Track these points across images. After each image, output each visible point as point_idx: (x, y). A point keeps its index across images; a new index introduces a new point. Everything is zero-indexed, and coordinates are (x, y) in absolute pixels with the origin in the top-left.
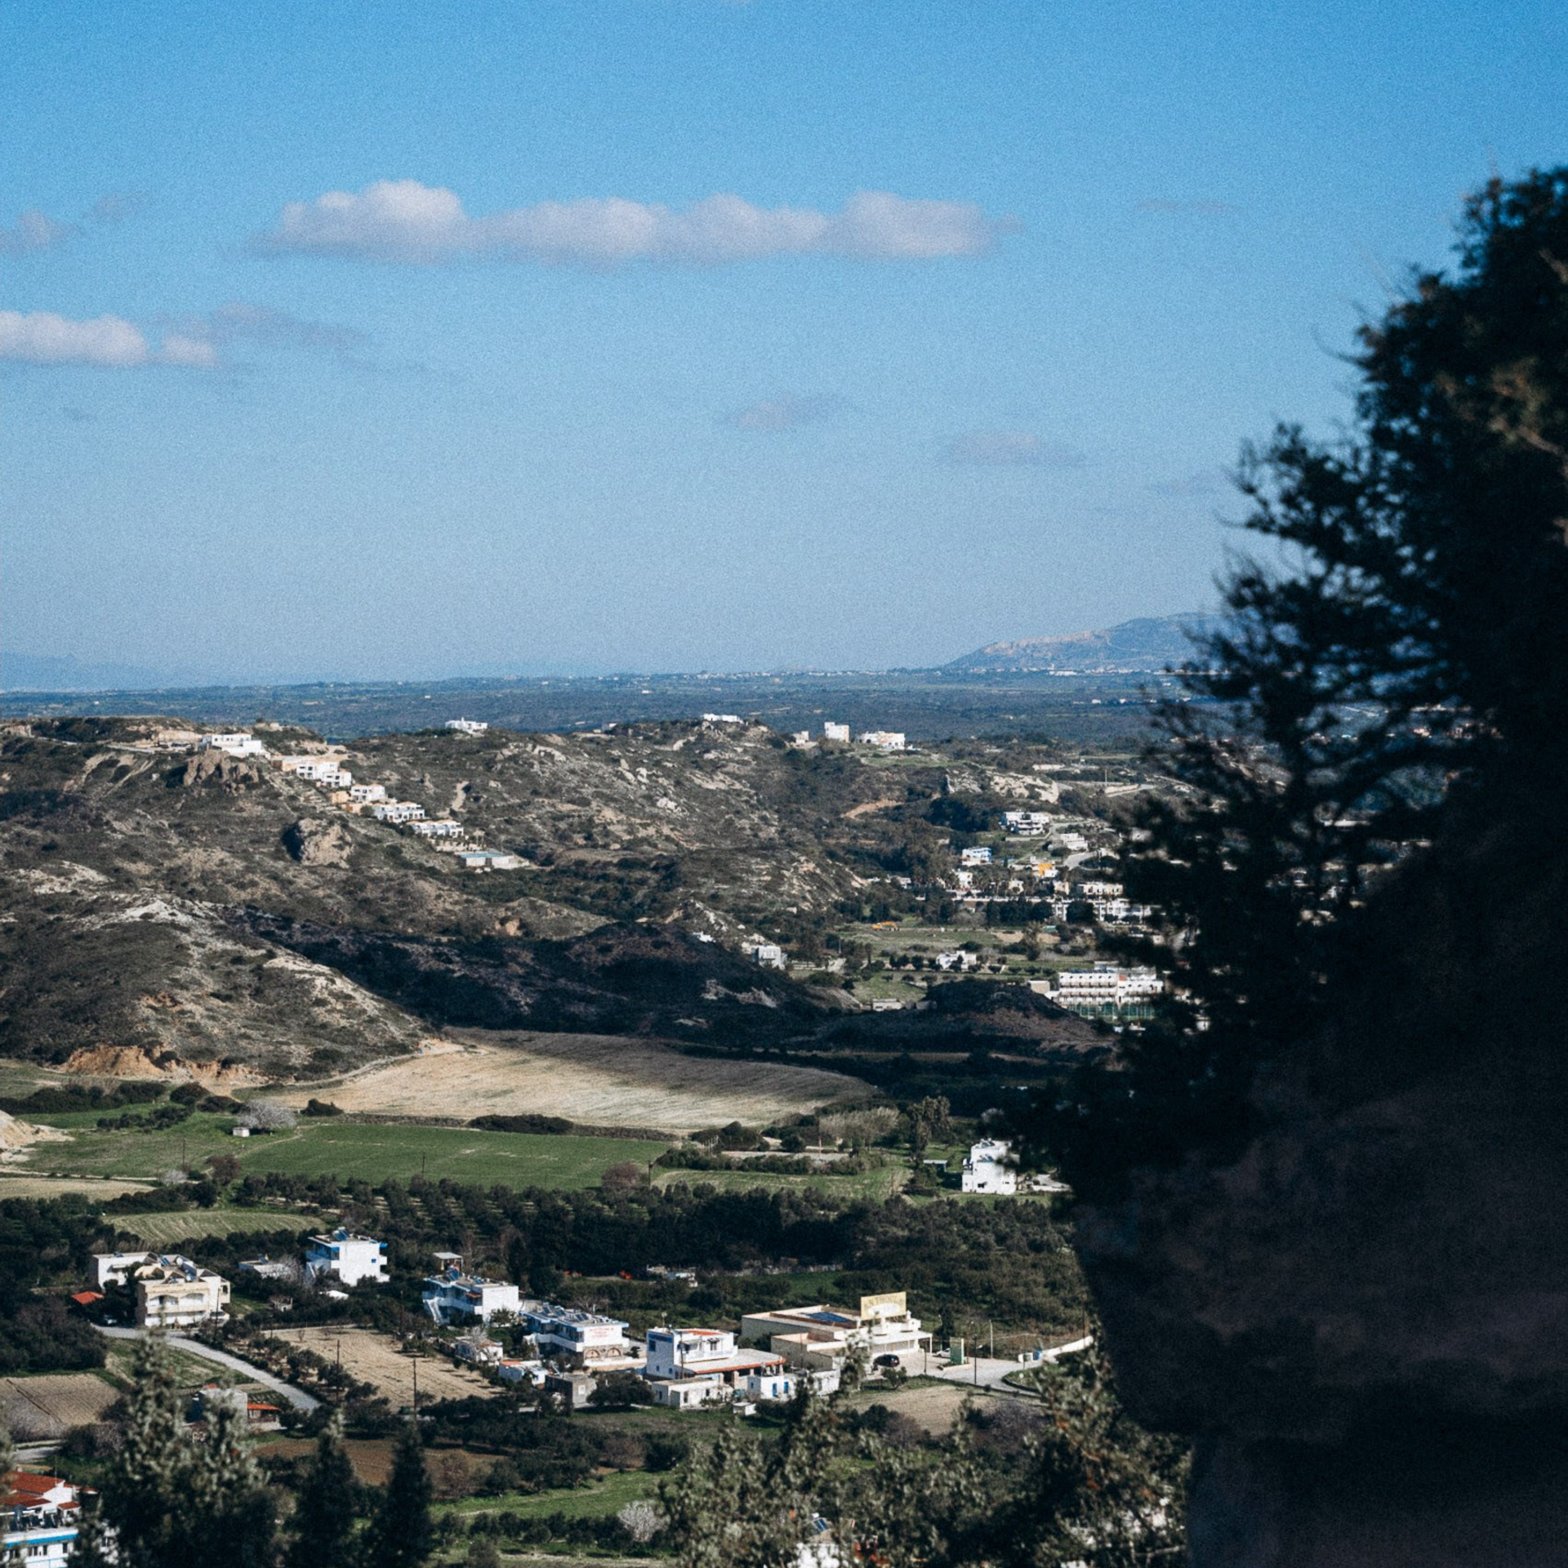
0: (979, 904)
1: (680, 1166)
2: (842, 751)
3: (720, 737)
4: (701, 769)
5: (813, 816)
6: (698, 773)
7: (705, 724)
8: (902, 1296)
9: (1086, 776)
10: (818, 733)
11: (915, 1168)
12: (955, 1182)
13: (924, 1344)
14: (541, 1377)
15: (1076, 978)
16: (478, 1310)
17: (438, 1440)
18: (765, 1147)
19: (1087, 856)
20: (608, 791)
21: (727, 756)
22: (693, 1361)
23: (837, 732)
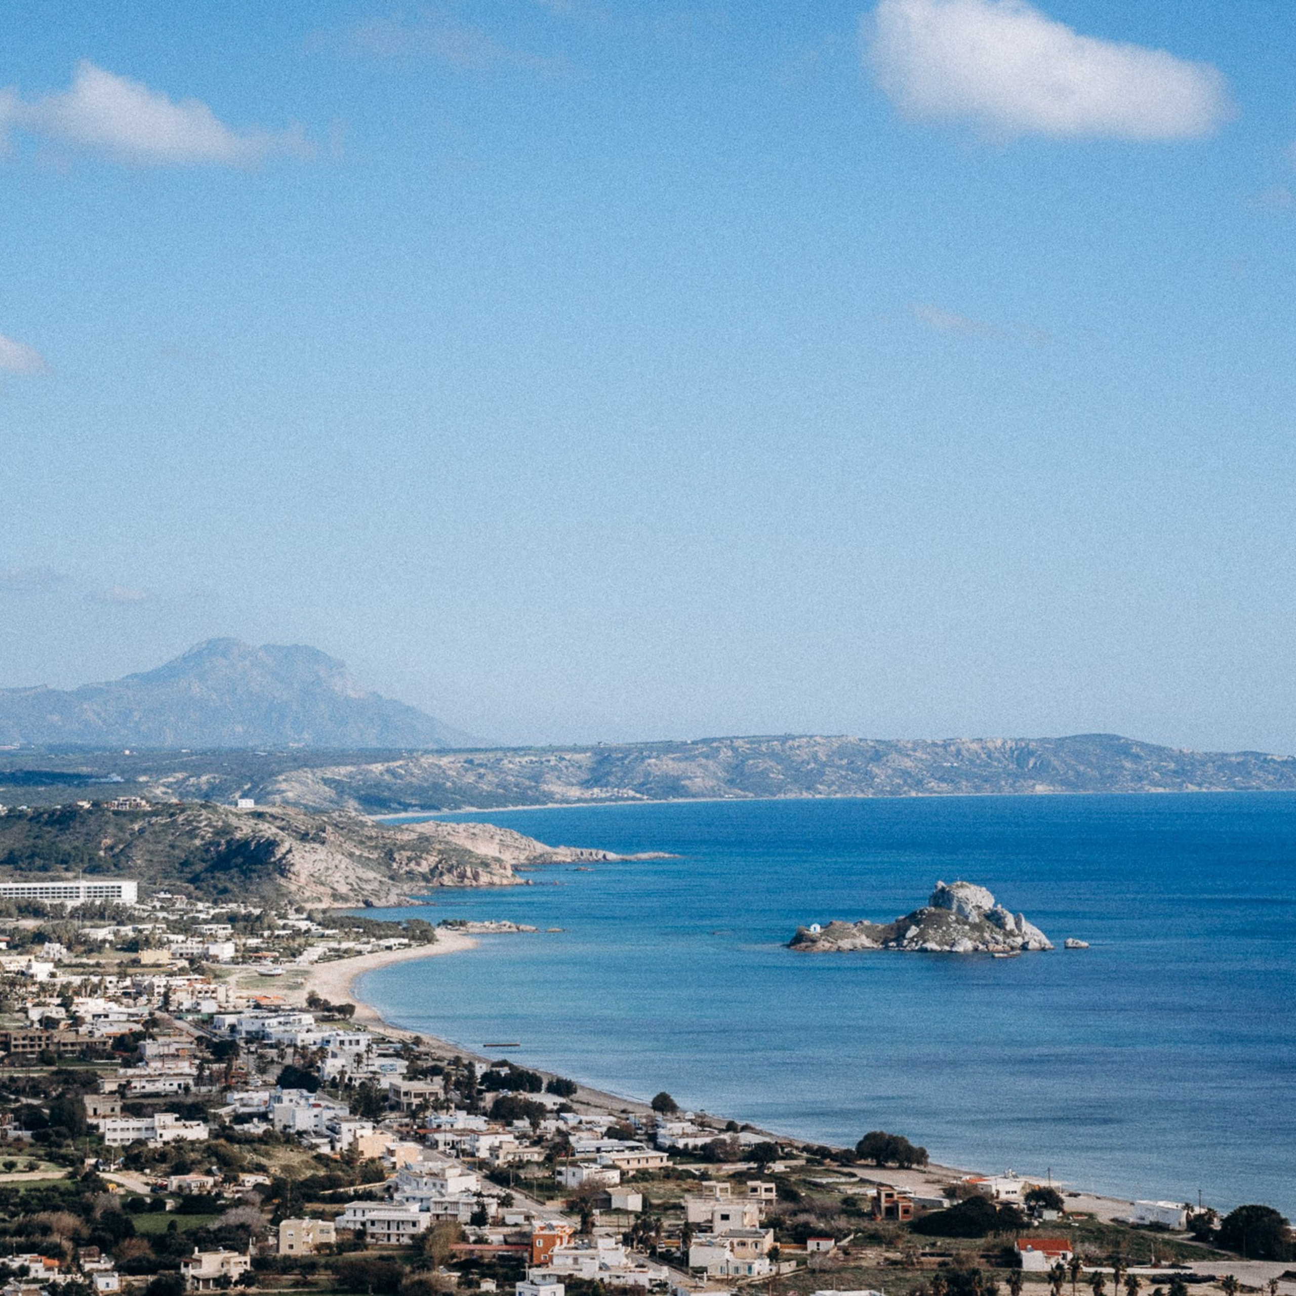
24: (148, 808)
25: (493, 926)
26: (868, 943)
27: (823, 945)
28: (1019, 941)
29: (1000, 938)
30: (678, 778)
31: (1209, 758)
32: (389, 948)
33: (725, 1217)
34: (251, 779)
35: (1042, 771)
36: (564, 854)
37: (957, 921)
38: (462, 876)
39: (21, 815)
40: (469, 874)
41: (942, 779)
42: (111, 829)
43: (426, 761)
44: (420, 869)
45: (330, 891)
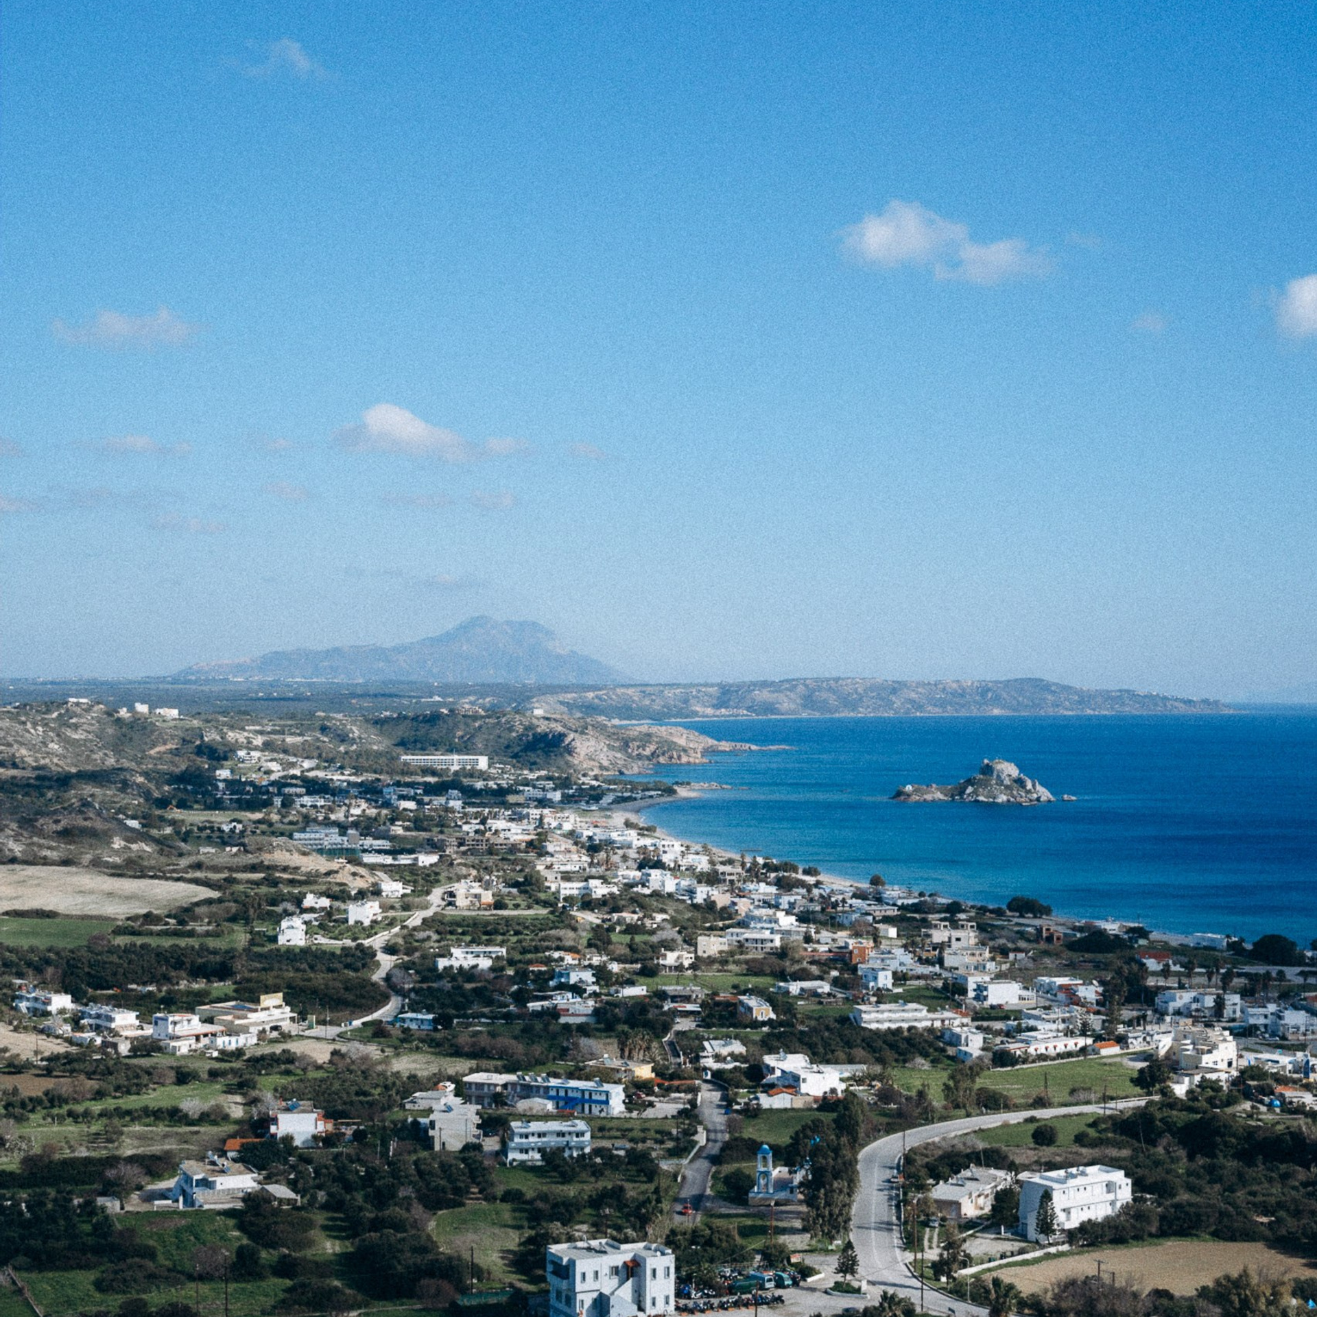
0: (231, 799)
1: (125, 934)
2: (146, 719)
3: (78, 710)
4: (70, 727)
5: (132, 753)
6: (69, 730)
7: (70, 704)
8: (281, 995)
9: (273, 732)
10: (131, 709)
11: (251, 933)
12: (274, 939)
13: (292, 1019)
14: (99, 1041)
15: (302, 836)
16: (49, 1008)
17: (55, 1073)
18: (167, 924)
19: (281, 774)
20: (20, 739)
21: (82, 720)
22: (179, 1030)
23: (142, 708)
24: (483, 713)
25: (706, 785)
26: (941, 797)
27: (915, 798)
28: (1035, 796)
29: (1023, 794)
30: (773, 704)
31: (1100, 693)
32: (651, 797)
33: (958, 939)
34: (515, 701)
35: (997, 700)
36: (725, 746)
37: (997, 784)
38: (671, 758)
39: (405, 718)
40: (675, 756)
41: (935, 706)
42: (462, 726)
43: (620, 691)
44: (645, 753)
45: (598, 764)
